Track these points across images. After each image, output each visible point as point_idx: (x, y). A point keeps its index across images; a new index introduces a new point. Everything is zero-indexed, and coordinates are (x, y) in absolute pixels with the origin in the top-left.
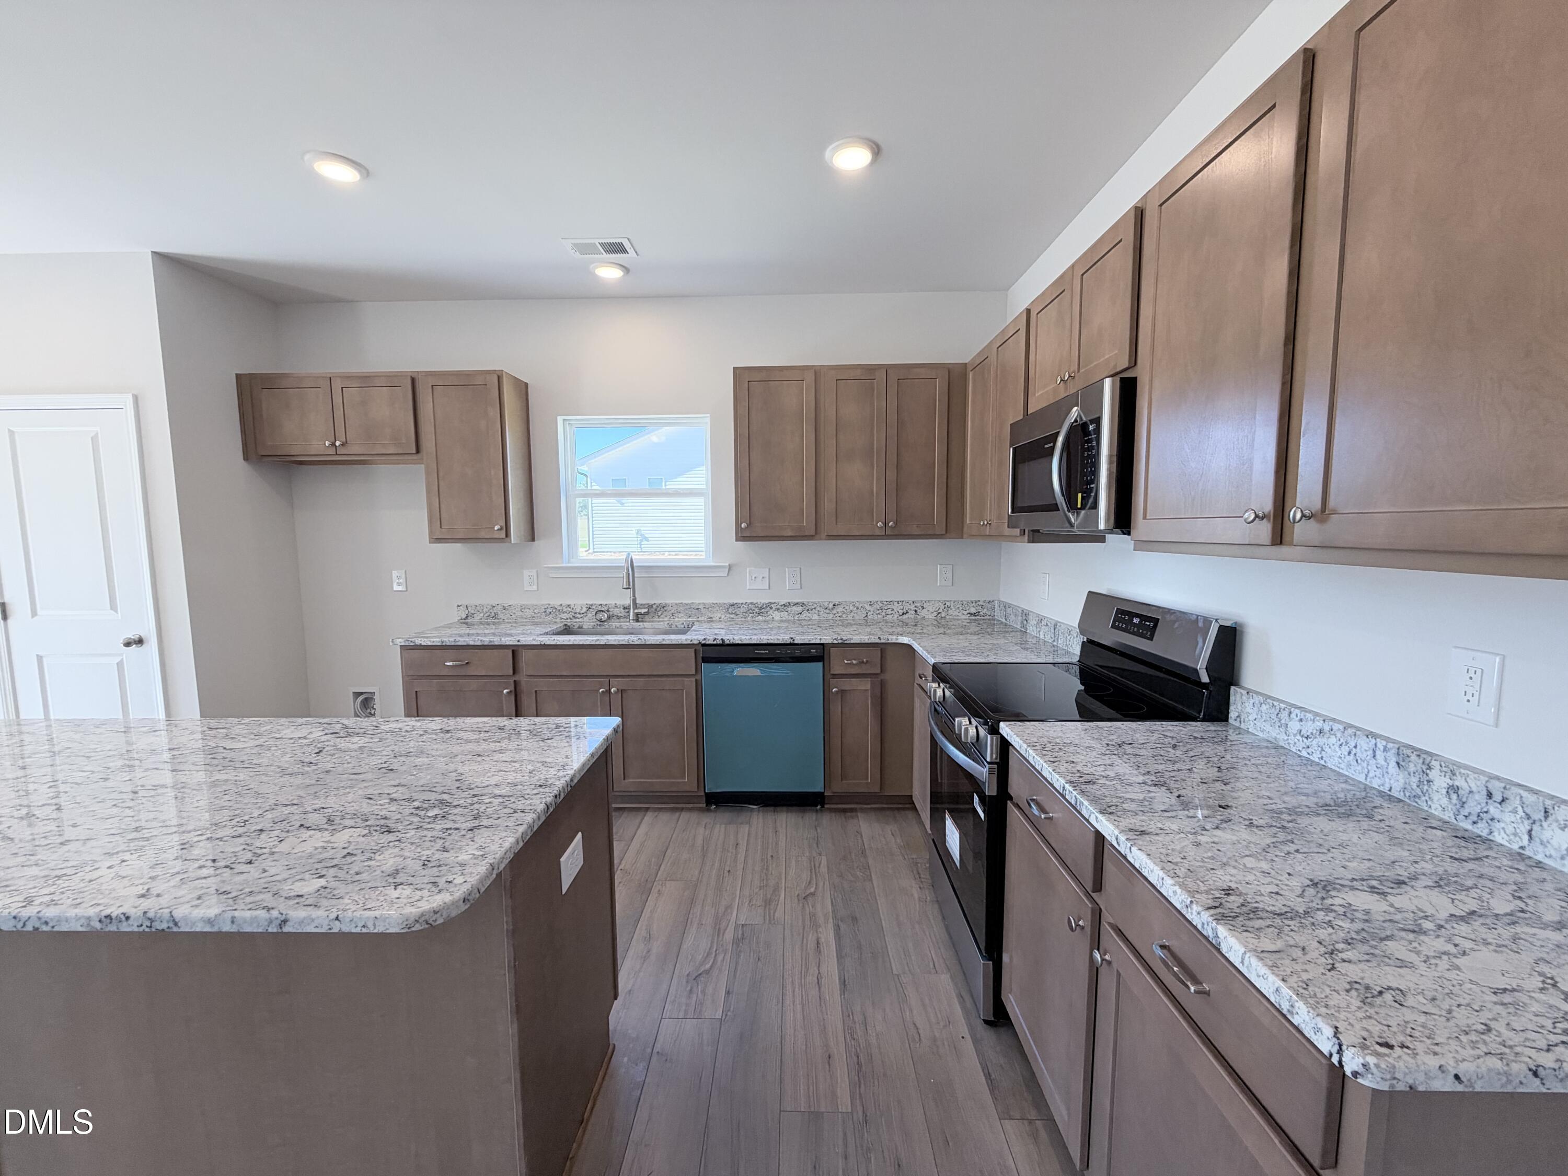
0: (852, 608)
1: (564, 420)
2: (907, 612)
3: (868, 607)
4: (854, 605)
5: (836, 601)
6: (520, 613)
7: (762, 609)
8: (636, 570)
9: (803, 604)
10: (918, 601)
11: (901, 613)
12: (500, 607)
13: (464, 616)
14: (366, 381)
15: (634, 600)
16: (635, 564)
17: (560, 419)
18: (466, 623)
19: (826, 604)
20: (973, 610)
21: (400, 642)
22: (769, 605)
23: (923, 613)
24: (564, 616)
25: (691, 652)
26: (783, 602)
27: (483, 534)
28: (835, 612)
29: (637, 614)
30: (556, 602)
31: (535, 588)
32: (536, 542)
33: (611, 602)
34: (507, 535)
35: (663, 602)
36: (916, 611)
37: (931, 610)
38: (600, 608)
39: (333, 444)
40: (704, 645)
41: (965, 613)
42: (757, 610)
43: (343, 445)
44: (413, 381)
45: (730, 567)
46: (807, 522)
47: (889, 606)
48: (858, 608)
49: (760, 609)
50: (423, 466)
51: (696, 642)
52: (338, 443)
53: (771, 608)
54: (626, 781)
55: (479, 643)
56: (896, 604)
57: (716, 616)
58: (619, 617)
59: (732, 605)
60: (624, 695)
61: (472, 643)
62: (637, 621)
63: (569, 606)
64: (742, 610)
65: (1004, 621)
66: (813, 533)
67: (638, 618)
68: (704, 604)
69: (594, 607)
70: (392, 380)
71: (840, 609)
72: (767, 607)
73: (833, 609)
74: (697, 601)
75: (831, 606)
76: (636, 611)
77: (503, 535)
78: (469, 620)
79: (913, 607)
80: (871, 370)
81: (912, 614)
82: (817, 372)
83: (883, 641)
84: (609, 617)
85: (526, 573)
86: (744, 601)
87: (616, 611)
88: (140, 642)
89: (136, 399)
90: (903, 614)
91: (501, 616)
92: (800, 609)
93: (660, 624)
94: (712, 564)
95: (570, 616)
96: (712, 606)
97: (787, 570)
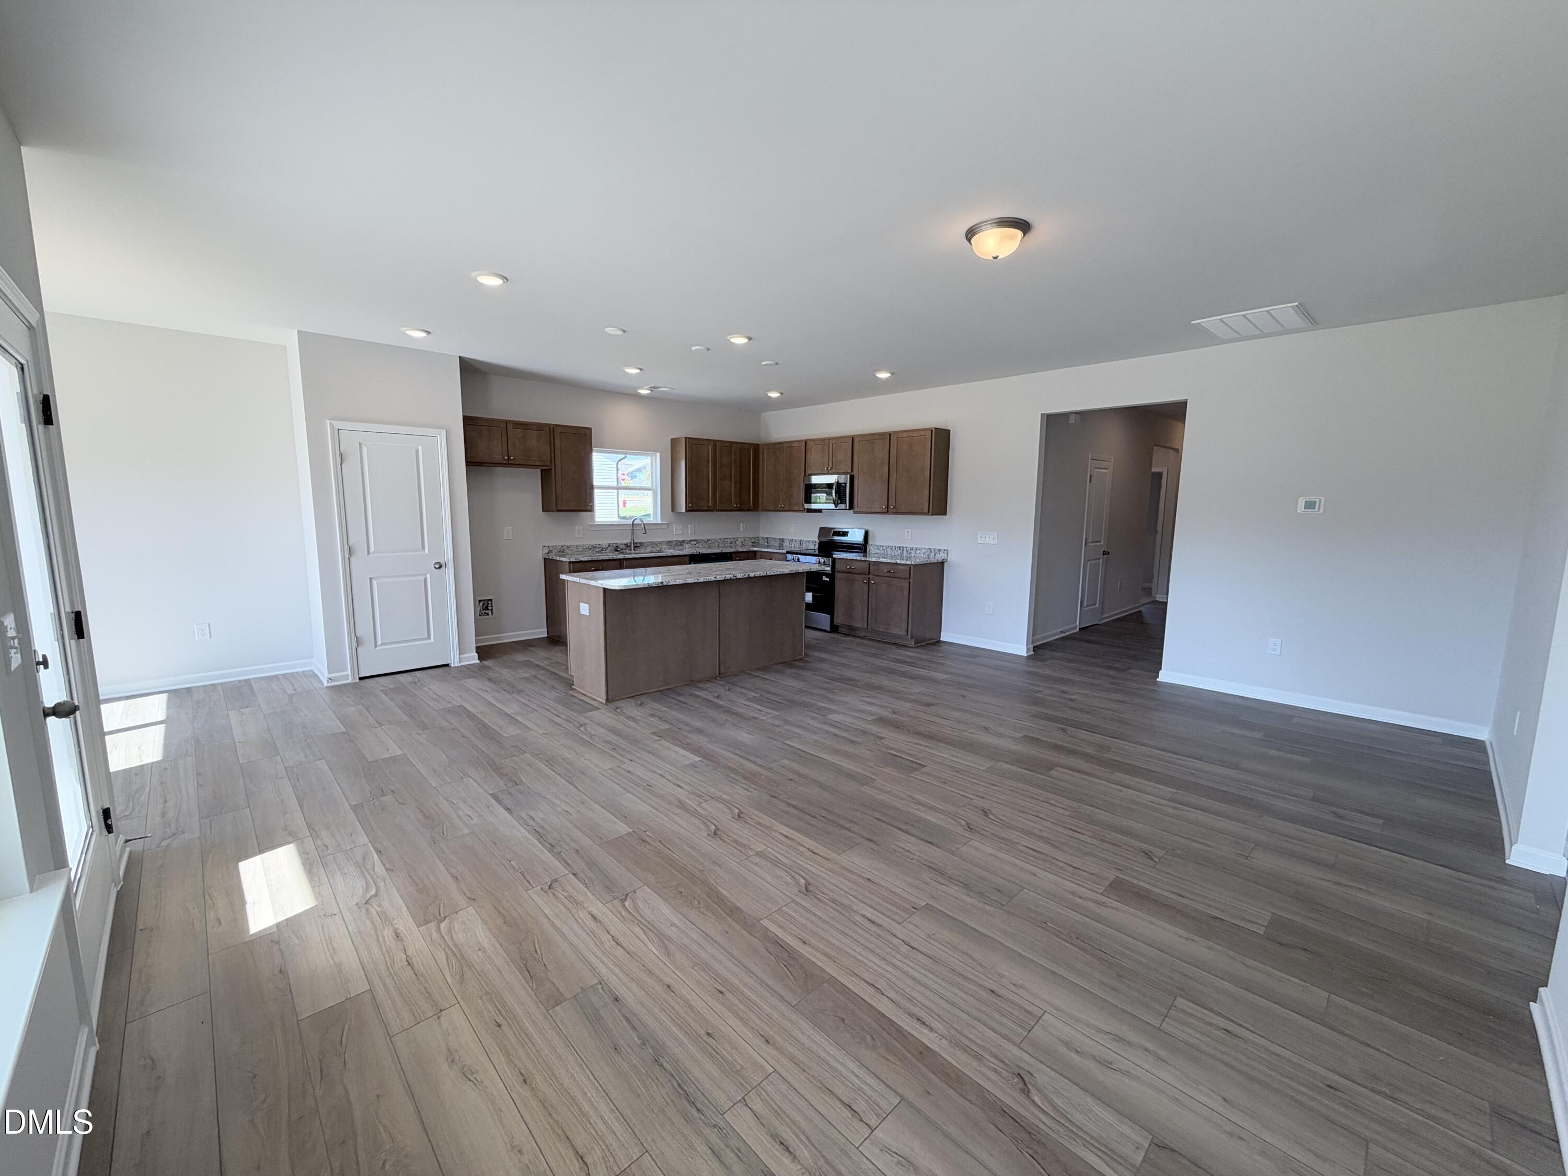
0: (714, 541)
2: (732, 543)
3: (719, 541)
5: (708, 538)
6: (575, 550)
7: (682, 543)
9: (696, 540)
11: (730, 543)
12: (566, 547)
13: (547, 552)
15: (633, 540)
20: (753, 541)
22: (683, 541)
23: (738, 543)
24: (596, 550)
25: (688, 558)
26: (689, 539)
30: (593, 543)
31: (579, 536)
33: (619, 542)
35: (641, 541)
37: (740, 542)
38: (615, 545)
41: (750, 542)
42: (679, 544)
43: (514, 459)
44: (549, 428)
45: (668, 524)
46: (711, 504)
47: (726, 540)
48: (716, 541)
52: (511, 458)
53: (685, 542)
56: (728, 539)
57: (663, 547)
58: (624, 549)
59: (669, 542)
62: (635, 550)
63: (600, 545)
64: (674, 544)
65: (766, 544)
66: (713, 508)
67: (635, 548)
68: (658, 542)
69: (611, 545)
70: (540, 427)
71: (709, 542)
75: (706, 541)
76: (635, 545)
79: (734, 540)
80: (732, 443)
81: (734, 543)
82: (715, 442)
84: (620, 549)
85: (577, 527)
86: (674, 540)
87: (623, 546)
91: (567, 551)
92: (695, 542)
93: (642, 550)
94: (659, 522)
95: (600, 549)
96: (662, 542)
97: (689, 526)
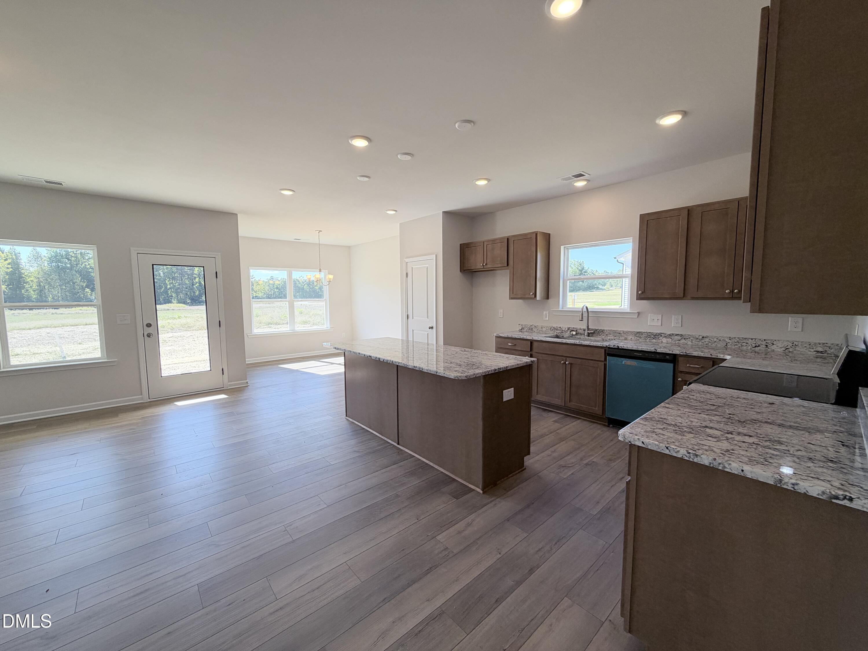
0: (715, 340)
1: (564, 247)
2: (759, 346)
3: (728, 340)
4: (717, 339)
5: (705, 335)
6: (541, 329)
7: (656, 336)
8: (589, 313)
9: (681, 335)
10: (769, 340)
11: (754, 345)
12: (533, 326)
13: (521, 329)
14: (494, 241)
15: (588, 327)
16: (589, 310)
17: (562, 247)
18: (521, 332)
19: (697, 337)
20: (820, 349)
21: (495, 335)
22: (660, 334)
23: (774, 347)
24: (558, 332)
25: (603, 350)
26: (669, 333)
27: (527, 296)
28: (703, 341)
29: (589, 333)
30: (555, 326)
31: (547, 319)
32: (549, 300)
33: (578, 327)
34: (535, 296)
35: (602, 329)
36: (766, 346)
37: (780, 346)
38: (573, 329)
39: (483, 265)
40: (609, 348)
41: (812, 350)
42: (652, 336)
43: (486, 264)
44: (508, 239)
45: (639, 313)
46: (679, 290)
47: (744, 341)
48: (720, 340)
49: (655, 336)
50: (509, 270)
51: (605, 346)
52: (484, 264)
53: (661, 336)
54: (571, 403)
55: (519, 338)
56: (750, 340)
57: (629, 338)
58: (581, 334)
59: (638, 333)
60: (572, 365)
61: (517, 337)
62: (589, 336)
63: (560, 327)
64: (644, 335)
66: (682, 295)
67: (589, 335)
68: (623, 331)
69: (570, 329)
70: (501, 240)
71: (707, 340)
72: (658, 335)
73: (702, 339)
74: (620, 330)
75: (701, 337)
76: (588, 332)
77: (533, 296)
78: (522, 330)
79: (764, 343)
81: (763, 348)
82: (689, 211)
83: (713, 357)
84: (577, 334)
85: (545, 312)
86: (645, 331)
87: (580, 331)
88: (432, 328)
89: (436, 255)
90: (756, 347)
91: (534, 330)
92: (679, 338)
93: (599, 338)
94: (629, 311)
95: (560, 331)
96: (627, 332)
97: (673, 316)
